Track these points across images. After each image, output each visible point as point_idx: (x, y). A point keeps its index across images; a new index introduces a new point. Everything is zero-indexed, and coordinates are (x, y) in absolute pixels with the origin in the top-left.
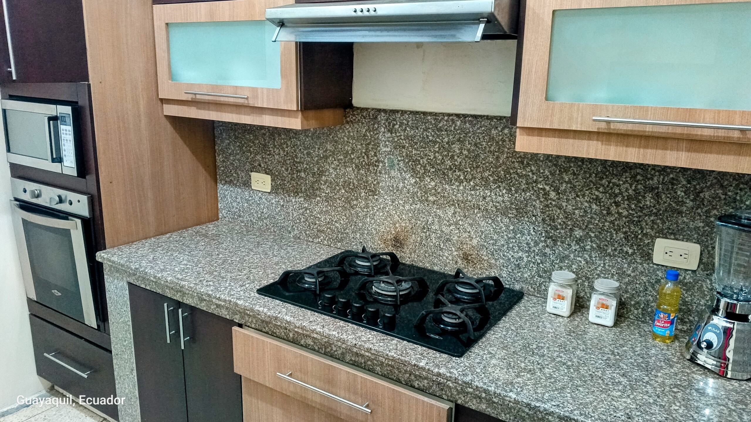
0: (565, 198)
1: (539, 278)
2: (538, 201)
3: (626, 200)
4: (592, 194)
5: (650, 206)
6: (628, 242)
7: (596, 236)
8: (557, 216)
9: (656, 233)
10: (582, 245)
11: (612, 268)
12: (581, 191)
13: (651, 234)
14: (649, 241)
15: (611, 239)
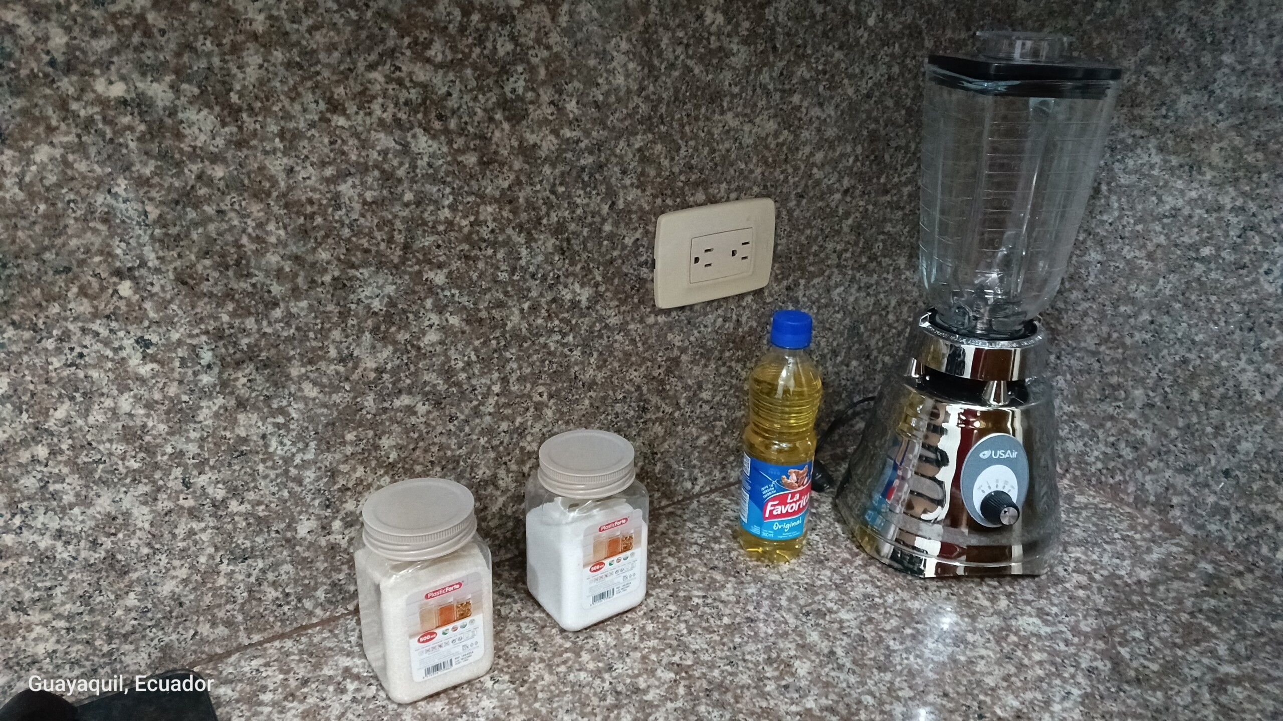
0: (274, 128)
1: (241, 567)
2: (121, 186)
3: (544, 83)
4: (400, 82)
5: (629, 91)
6: (573, 263)
7: (454, 280)
8: (258, 240)
9: (655, 197)
10: (403, 336)
11: (534, 384)
12: (345, 76)
13: (641, 208)
14: (638, 235)
15: (513, 270)
